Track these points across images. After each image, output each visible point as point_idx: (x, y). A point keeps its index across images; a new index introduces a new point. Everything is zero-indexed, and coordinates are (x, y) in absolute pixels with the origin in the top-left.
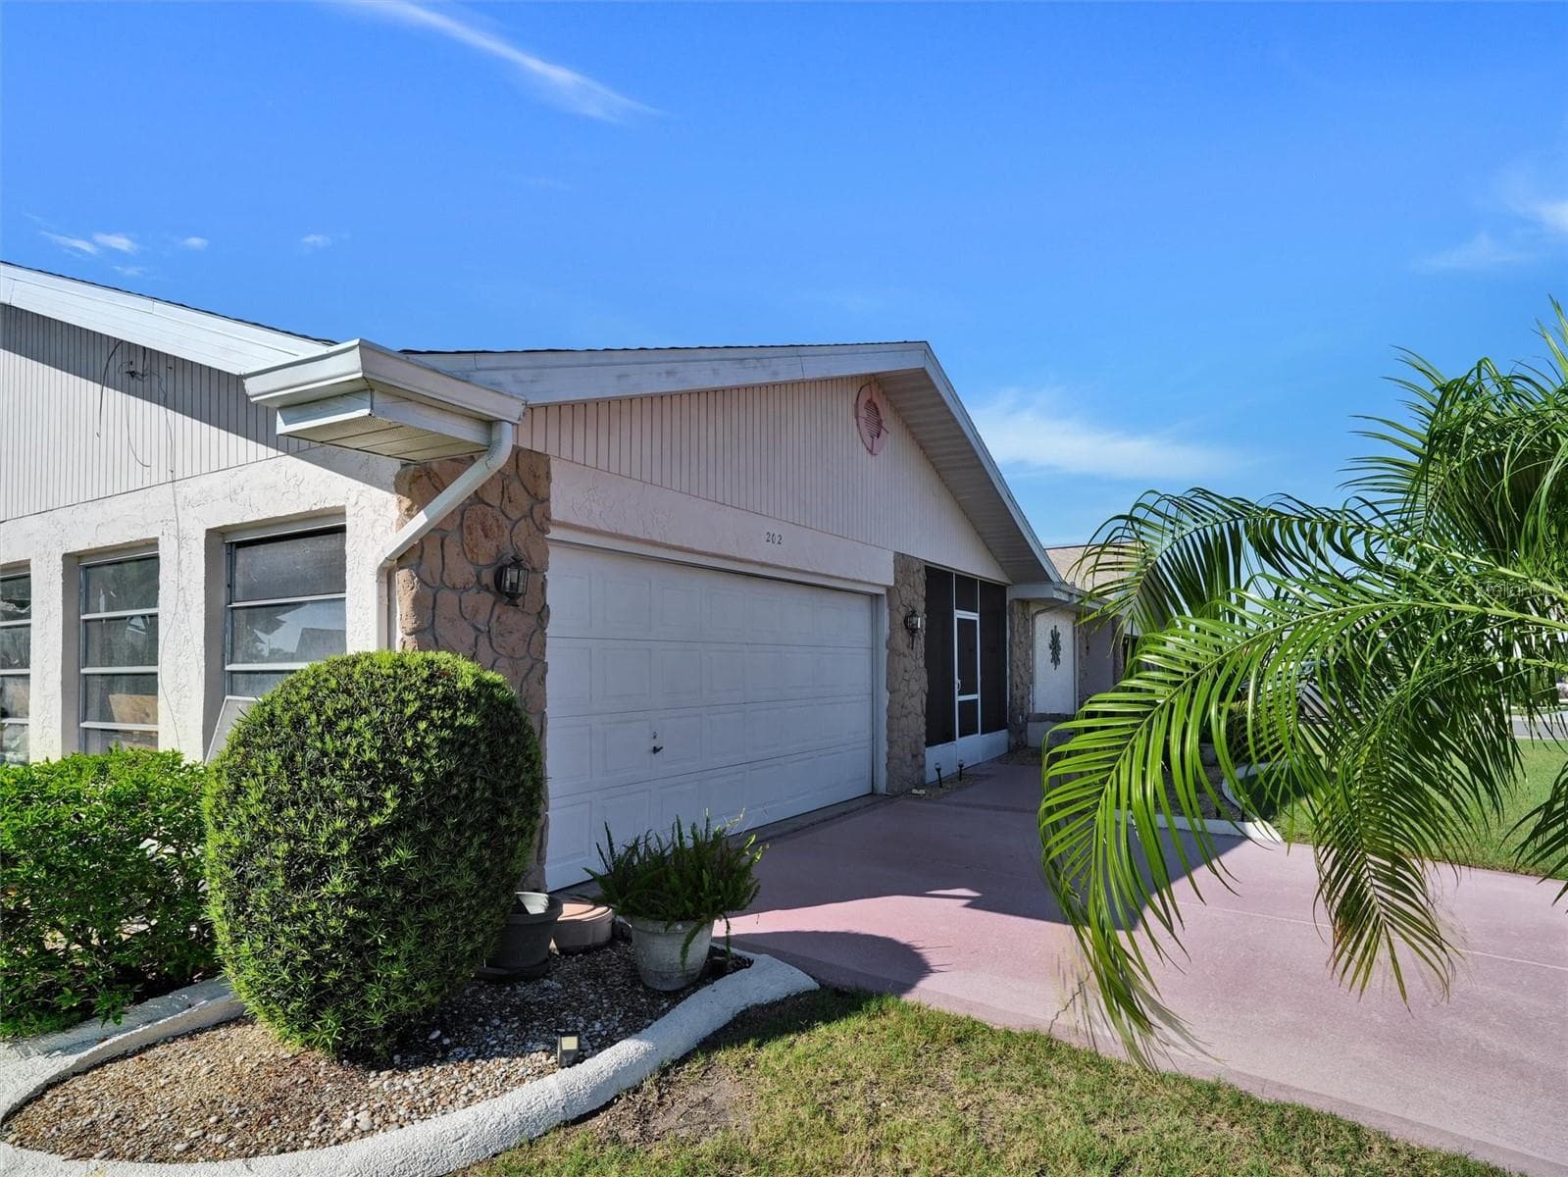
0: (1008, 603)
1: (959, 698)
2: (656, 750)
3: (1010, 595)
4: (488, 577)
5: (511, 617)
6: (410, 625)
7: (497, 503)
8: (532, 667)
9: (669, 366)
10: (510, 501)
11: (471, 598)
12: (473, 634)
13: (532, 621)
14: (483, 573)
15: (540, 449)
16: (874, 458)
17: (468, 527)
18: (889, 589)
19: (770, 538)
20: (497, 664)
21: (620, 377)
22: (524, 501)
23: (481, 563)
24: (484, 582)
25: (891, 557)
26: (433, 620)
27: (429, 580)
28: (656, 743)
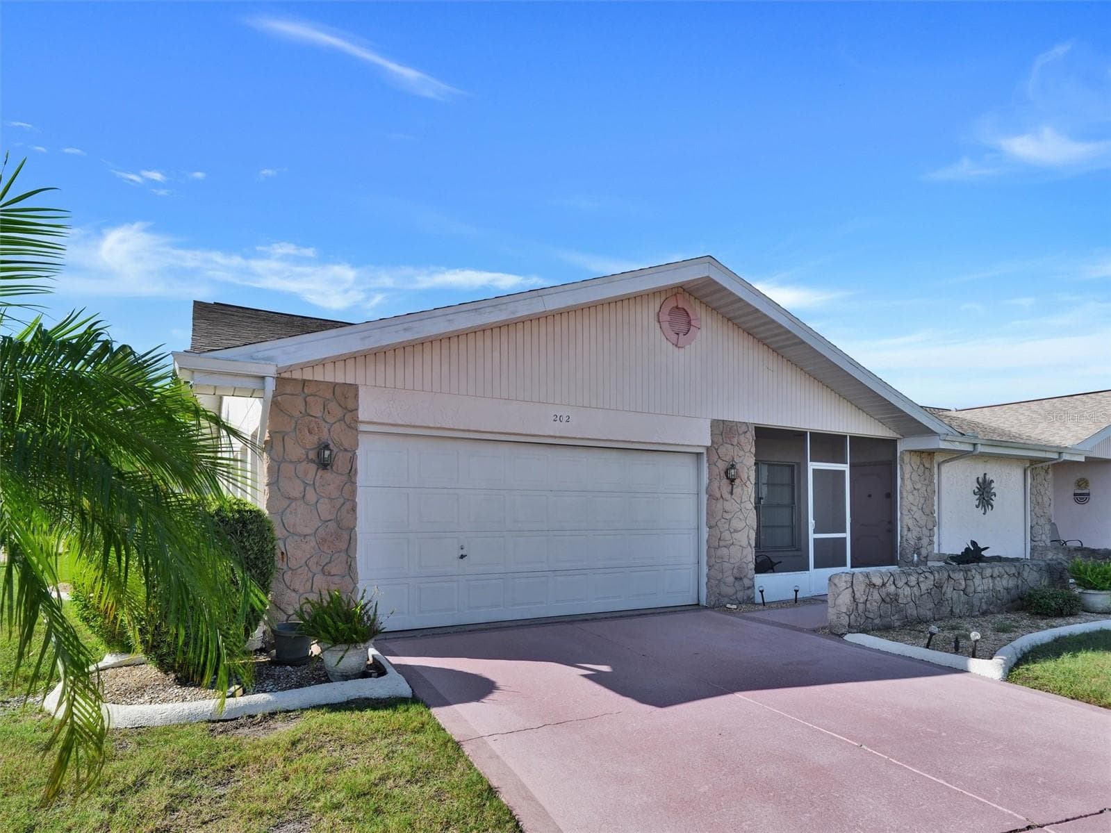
0: (898, 455)
1: (812, 536)
2: (462, 557)
3: (901, 447)
4: (312, 455)
5: (328, 475)
6: (266, 481)
7: (319, 415)
8: (344, 503)
9: (406, 326)
10: (329, 413)
11: (302, 467)
12: (302, 486)
13: (345, 478)
14: (309, 454)
15: (352, 382)
16: (682, 350)
17: (299, 429)
18: (708, 448)
19: (558, 418)
20: (320, 501)
21: (363, 339)
22: (339, 412)
23: (308, 447)
24: (310, 458)
25: (708, 422)
26: (278, 479)
27: (276, 458)
28: (464, 552)
